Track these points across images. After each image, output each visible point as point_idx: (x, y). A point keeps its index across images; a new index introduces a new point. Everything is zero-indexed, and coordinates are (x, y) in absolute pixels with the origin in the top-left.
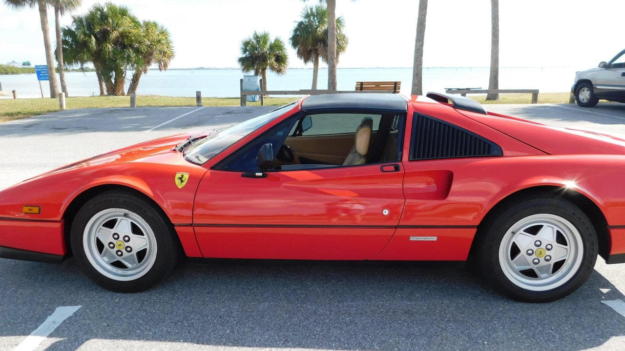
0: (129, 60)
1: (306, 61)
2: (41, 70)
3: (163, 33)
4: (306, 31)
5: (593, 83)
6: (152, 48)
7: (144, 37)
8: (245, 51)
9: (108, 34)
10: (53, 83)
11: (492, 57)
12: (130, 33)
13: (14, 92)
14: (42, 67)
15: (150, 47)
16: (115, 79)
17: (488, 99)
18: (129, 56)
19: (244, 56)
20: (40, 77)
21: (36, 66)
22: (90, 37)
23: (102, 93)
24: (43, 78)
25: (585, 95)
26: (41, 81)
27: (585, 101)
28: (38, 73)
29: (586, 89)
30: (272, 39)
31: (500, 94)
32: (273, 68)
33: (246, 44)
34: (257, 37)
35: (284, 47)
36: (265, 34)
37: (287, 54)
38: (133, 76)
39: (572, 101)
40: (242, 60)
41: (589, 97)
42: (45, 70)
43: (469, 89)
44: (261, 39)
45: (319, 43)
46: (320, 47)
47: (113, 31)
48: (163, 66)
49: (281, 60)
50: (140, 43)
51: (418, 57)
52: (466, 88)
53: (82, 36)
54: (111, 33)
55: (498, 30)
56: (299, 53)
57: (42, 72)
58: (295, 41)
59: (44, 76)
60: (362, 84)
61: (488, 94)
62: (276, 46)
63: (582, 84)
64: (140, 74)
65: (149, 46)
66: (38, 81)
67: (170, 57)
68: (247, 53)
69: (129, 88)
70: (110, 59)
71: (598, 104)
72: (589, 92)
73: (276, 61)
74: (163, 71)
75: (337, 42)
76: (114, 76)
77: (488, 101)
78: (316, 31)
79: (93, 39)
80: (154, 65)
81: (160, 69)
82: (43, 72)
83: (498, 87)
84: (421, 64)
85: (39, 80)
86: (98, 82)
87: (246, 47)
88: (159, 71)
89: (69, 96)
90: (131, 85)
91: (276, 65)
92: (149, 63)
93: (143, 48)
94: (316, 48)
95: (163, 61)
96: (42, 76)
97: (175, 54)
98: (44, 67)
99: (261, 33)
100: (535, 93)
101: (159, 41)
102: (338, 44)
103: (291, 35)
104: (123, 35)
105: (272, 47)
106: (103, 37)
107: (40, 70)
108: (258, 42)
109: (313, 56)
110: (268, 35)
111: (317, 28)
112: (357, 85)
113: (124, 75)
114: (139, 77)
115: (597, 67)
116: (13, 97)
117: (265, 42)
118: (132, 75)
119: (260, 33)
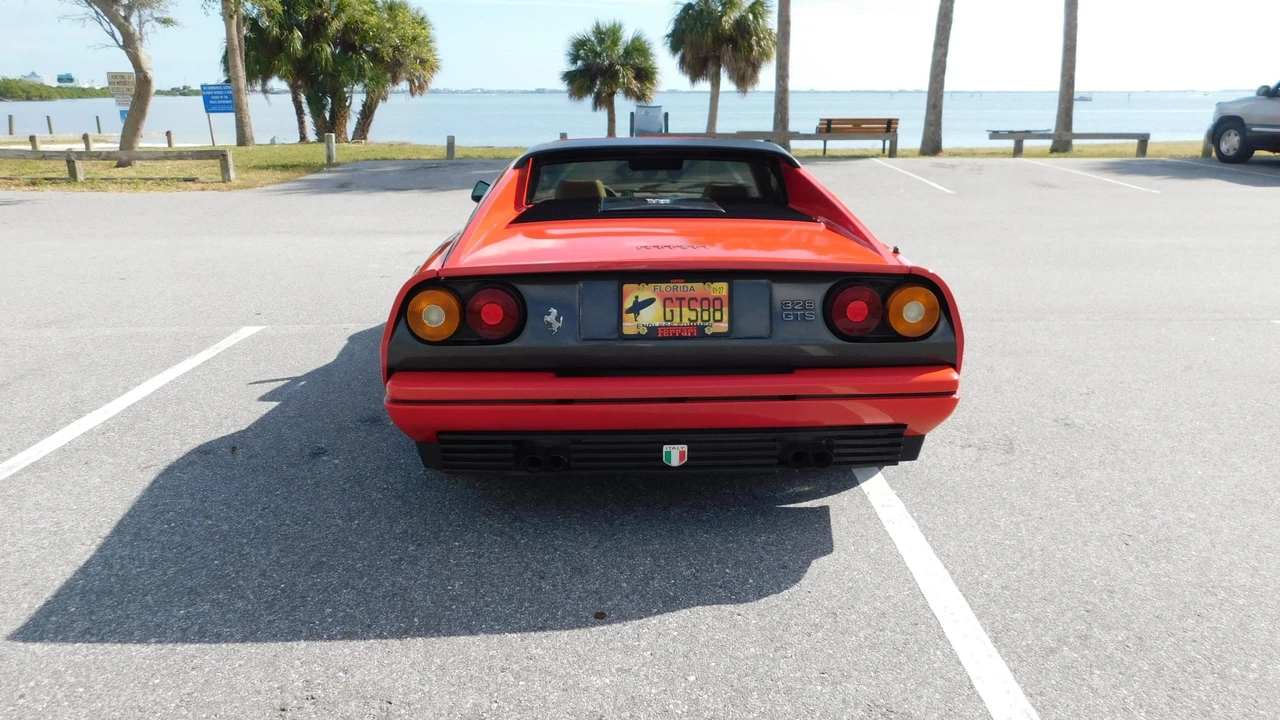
0: (360, 76)
1: (694, 79)
2: (211, 93)
3: (422, 22)
4: (701, 22)
5: (1246, 121)
6: (403, 52)
7: (389, 30)
8: (575, 59)
9: (323, 24)
10: (241, 117)
11: (1063, 75)
12: (364, 23)
13: (168, 134)
14: (214, 88)
15: (399, 50)
16: (332, 112)
17: (1054, 150)
18: (361, 68)
19: (573, 68)
20: (211, 106)
21: (202, 86)
22: (291, 31)
23: (303, 138)
24: (214, 108)
25: (1231, 143)
26: (211, 115)
27: (1232, 153)
28: (207, 99)
29: (1233, 132)
30: (627, 36)
31: (1075, 142)
32: (628, 92)
33: (580, 45)
34: (599, 32)
35: (650, 51)
36: (615, 24)
37: (657, 66)
38: (364, 106)
39: (1206, 153)
40: (569, 77)
41: (1237, 147)
42: (221, 93)
43: (1029, 132)
44: (607, 36)
45: (725, 45)
46: (727, 52)
47: (333, 19)
48: (418, 87)
49: (645, 75)
50: (382, 41)
51: (938, 76)
52: (1024, 130)
53: (276, 31)
54: (329, 23)
55: (1075, 26)
56: (683, 62)
57: (213, 97)
58: (677, 40)
59: (218, 105)
60: (829, 122)
61: (1055, 142)
62: (638, 50)
63: (1225, 124)
64: (377, 102)
65: (396, 48)
66: (206, 114)
67: (433, 69)
68: (579, 63)
69: (356, 128)
70: (326, 74)
71: (1252, 159)
72: (1237, 138)
73: (635, 79)
74: (417, 96)
75: (758, 43)
76: (330, 106)
77: (1055, 154)
78: (720, 22)
79: (298, 34)
80: (404, 85)
81: (412, 93)
82: (216, 97)
83: (1071, 129)
84: (942, 88)
85: (207, 111)
86: (295, 118)
87: (578, 51)
88: (410, 96)
89: (256, 142)
90: (359, 123)
91: (635, 85)
92: (395, 81)
93: (387, 53)
94: (717, 53)
95: (418, 78)
96: (214, 105)
97: (442, 64)
98: (217, 88)
99: (608, 26)
100: (1143, 140)
101: (414, 39)
102: (761, 47)
103: (669, 29)
104: (351, 28)
105: (628, 52)
106: (315, 30)
107: (209, 93)
108: (601, 41)
109: (711, 68)
110: (620, 27)
111: (722, 16)
112: (821, 124)
113: (347, 104)
114: (375, 108)
115: (1254, 94)
116: (166, 145)
117: (615, 42)
118: (361, 103)
119: (606, 22)
